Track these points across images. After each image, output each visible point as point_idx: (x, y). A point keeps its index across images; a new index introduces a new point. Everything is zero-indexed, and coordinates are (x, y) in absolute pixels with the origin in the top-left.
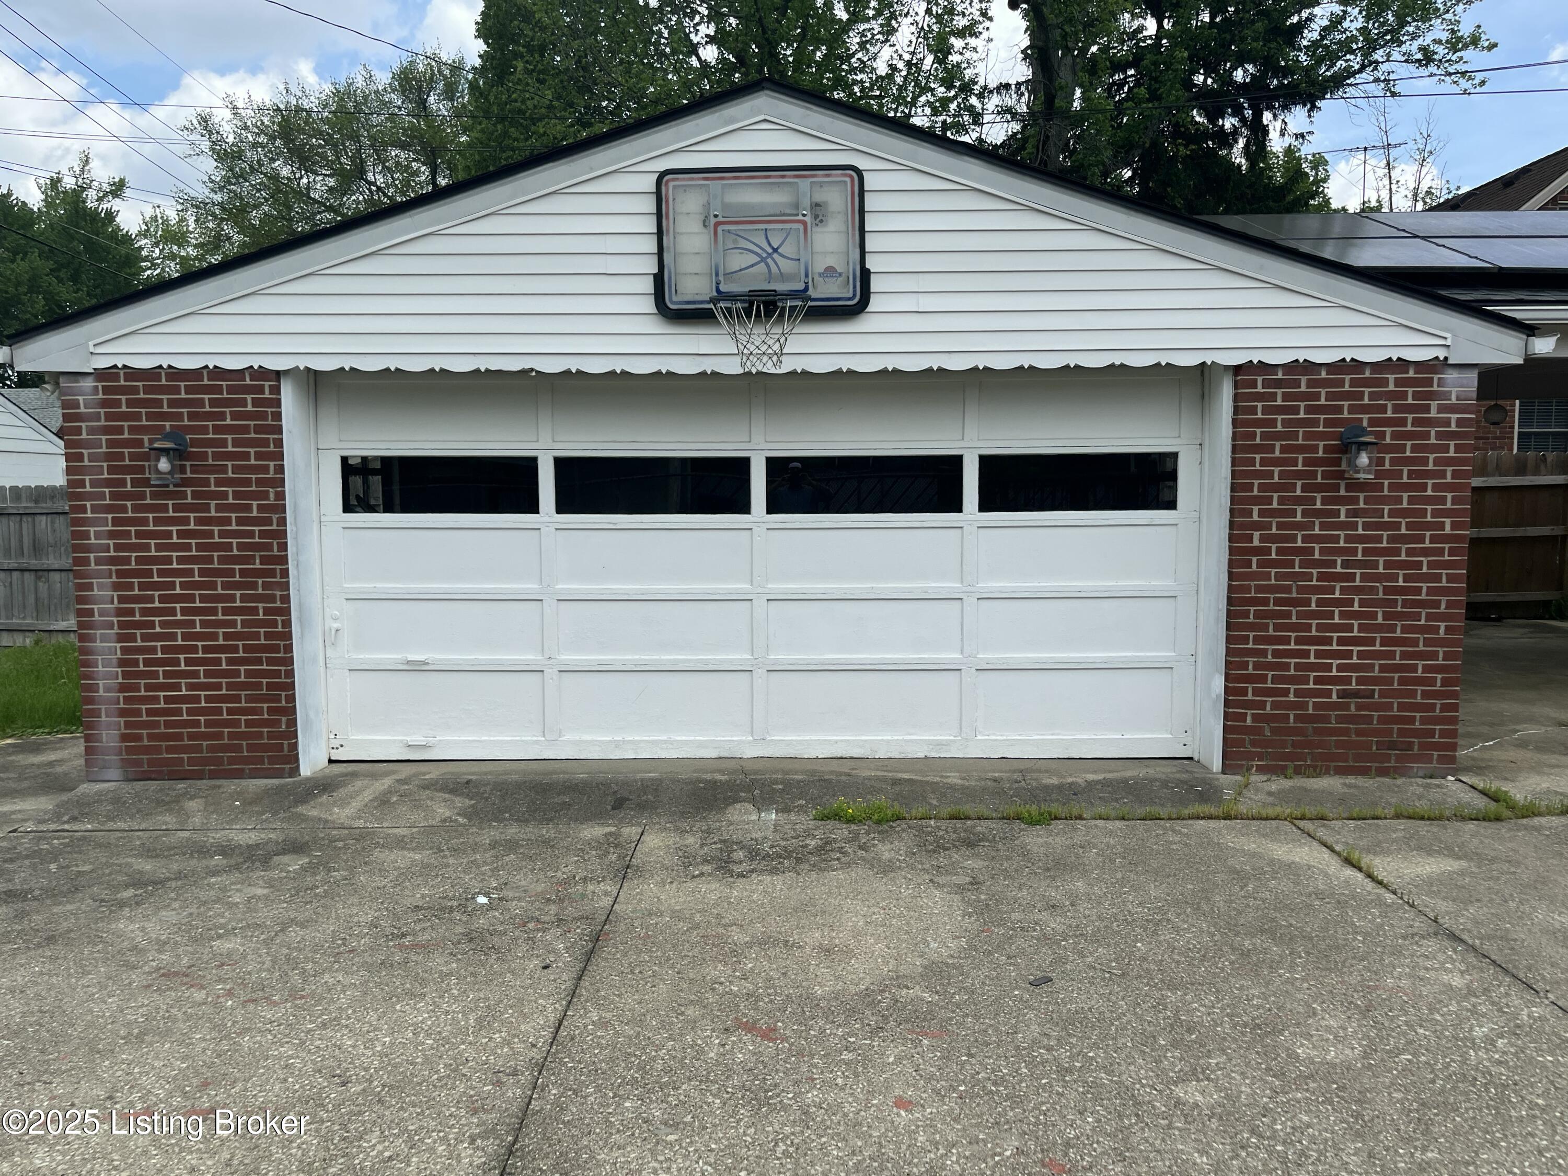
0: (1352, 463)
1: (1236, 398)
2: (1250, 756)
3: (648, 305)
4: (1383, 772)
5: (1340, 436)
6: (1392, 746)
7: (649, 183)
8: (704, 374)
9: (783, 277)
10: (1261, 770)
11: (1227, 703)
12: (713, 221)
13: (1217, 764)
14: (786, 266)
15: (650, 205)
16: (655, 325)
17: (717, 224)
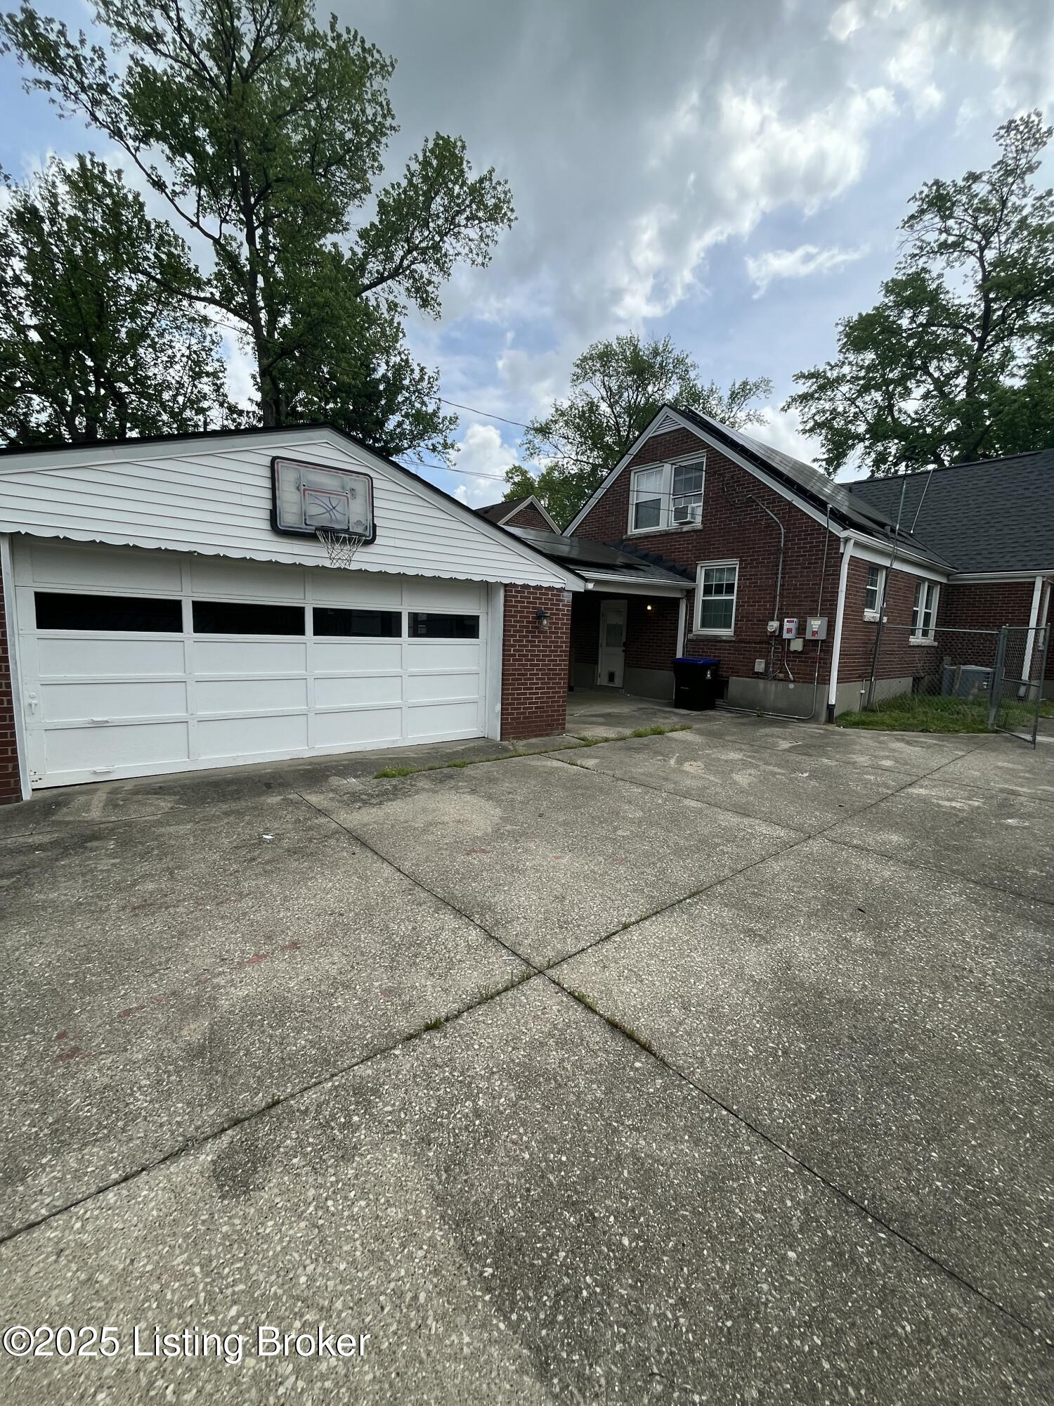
0: (541, 623)
1: (505, 596)
2: (510, 734)
3: (267, 525)
4: (547, 735)
5: (536, 613)
6: (549, 725)
7: (267, 461)
8: (295, 564)
9: (337, 522)
10: (513, 738)
11: (502, 714)
12: (302, 488)
13: (499, 739)
14: (339, 516)
15: (267, 473)
16: (269, 536)
17: (305, 490)
